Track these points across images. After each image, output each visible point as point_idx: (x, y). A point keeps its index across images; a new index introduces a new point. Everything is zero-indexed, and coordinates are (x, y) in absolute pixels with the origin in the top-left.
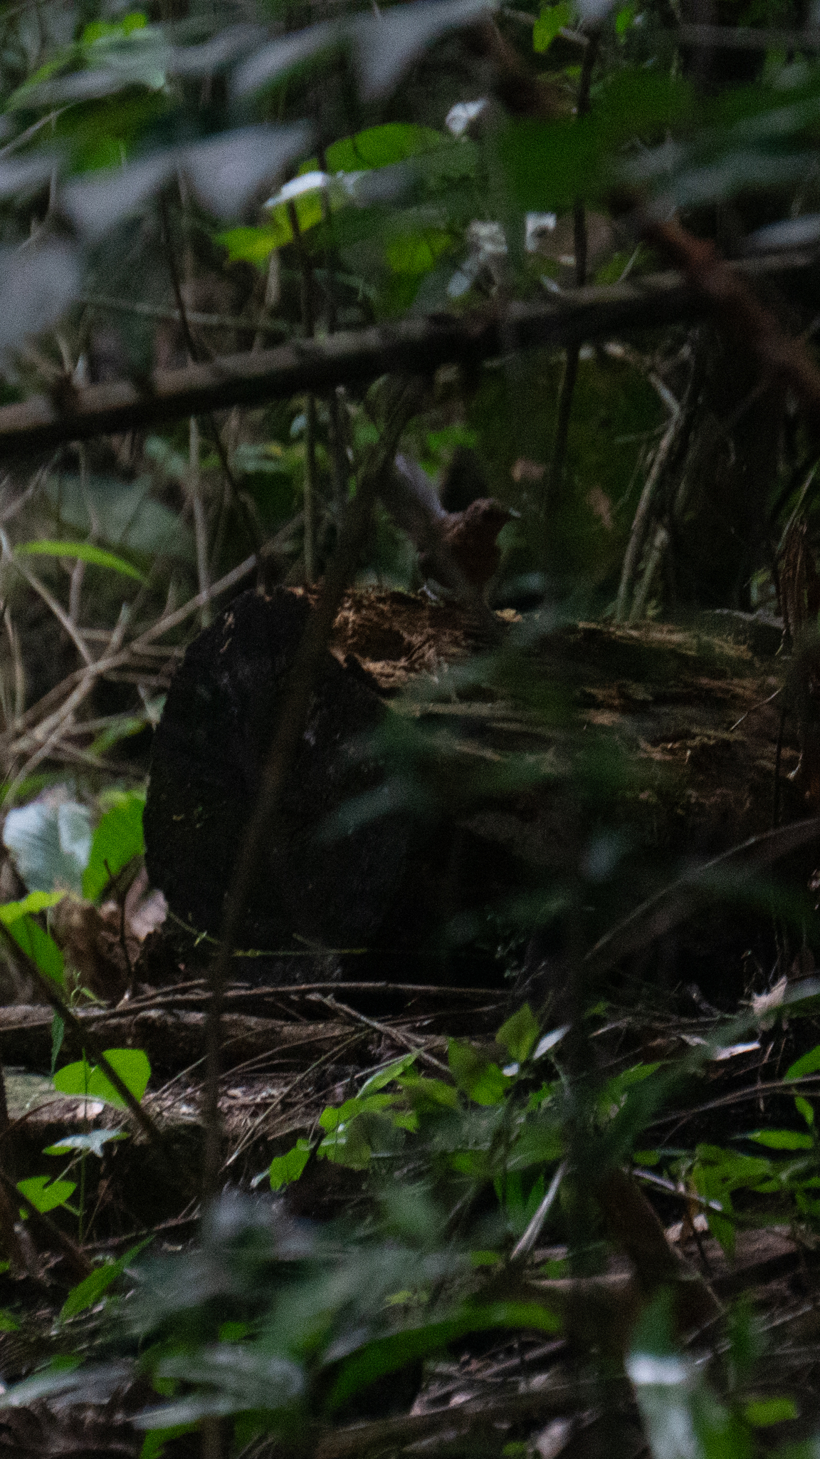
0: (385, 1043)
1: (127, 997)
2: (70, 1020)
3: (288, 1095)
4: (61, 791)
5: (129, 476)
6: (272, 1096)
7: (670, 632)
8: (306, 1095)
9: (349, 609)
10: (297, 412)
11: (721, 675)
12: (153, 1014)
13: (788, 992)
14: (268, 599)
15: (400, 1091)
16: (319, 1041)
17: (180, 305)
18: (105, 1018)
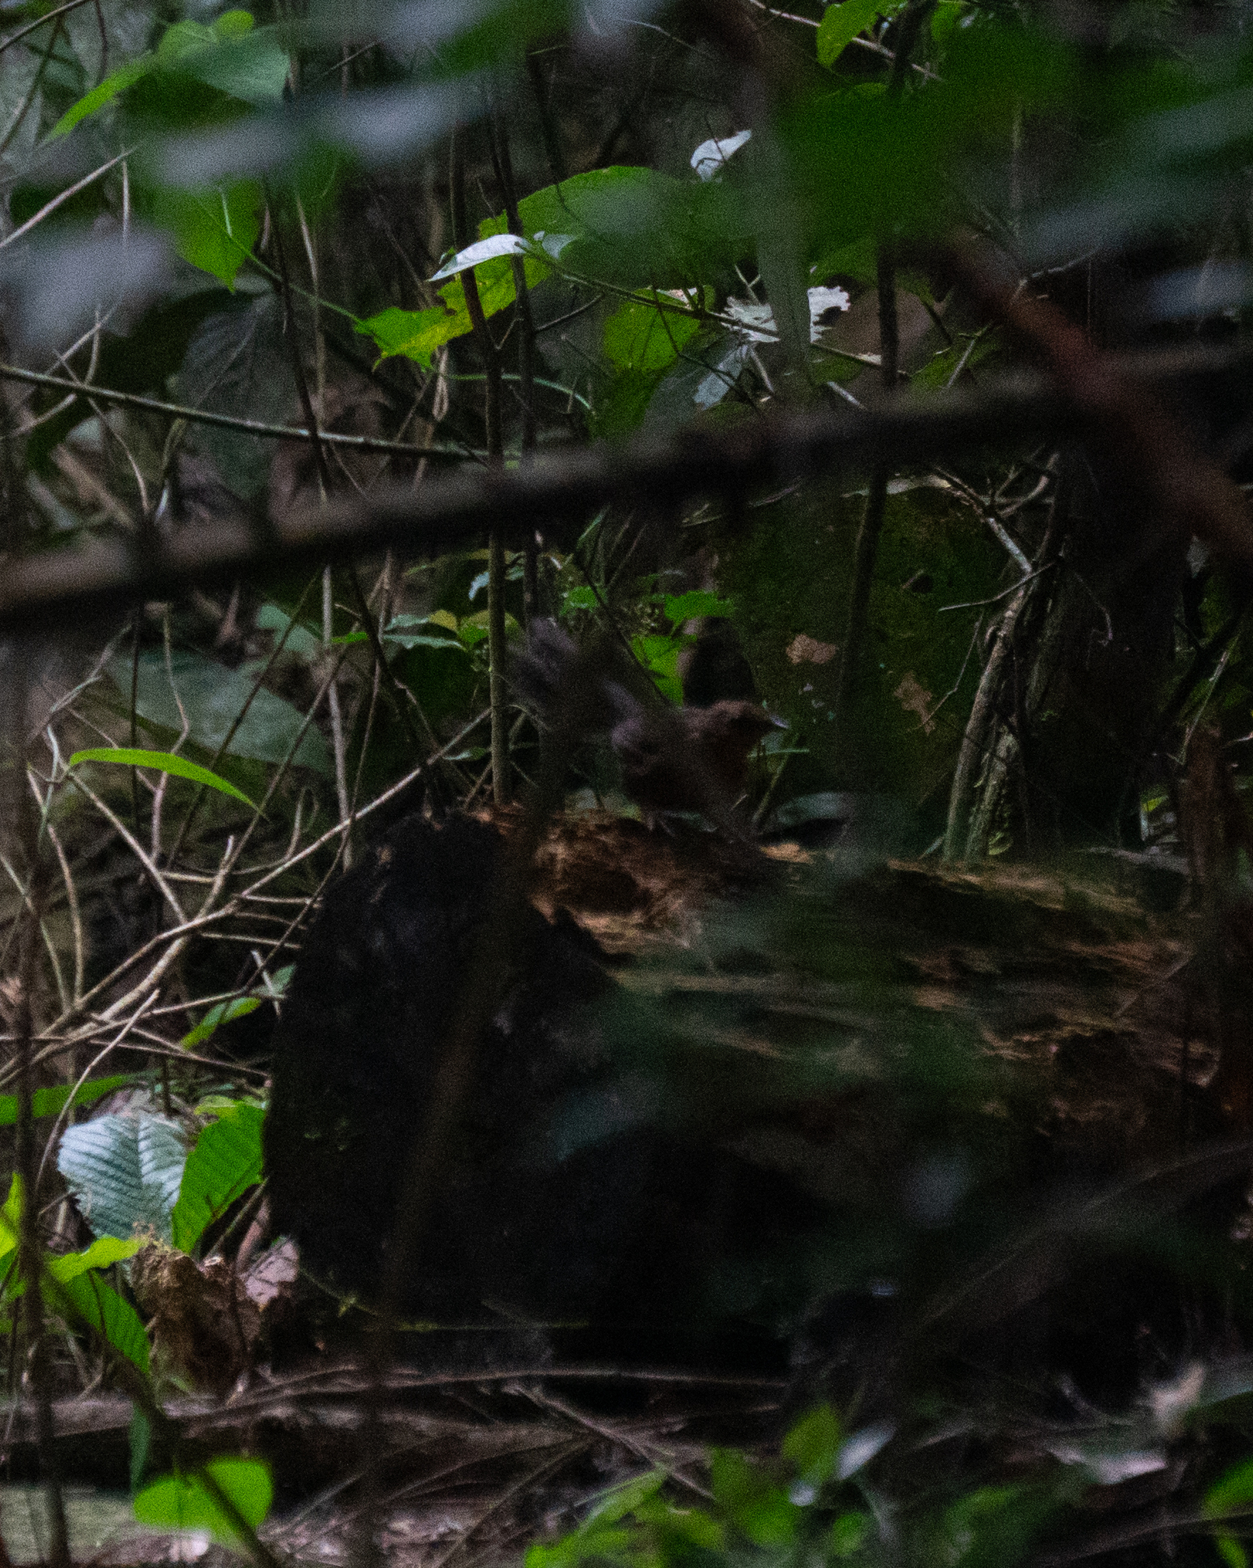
0: (617, 1456)
1: (240, 1388)
2: (160, 1421)
3: (478, 1530)
4: (141, 1098)
5: (233, 656)
6: (453, 1532)
7: (1024, 876)
8: (505, 1530)
9: (556, 841)
10: (478, 567)
11: (1099, 937)
12: (280, 1412)
13: (1206, 1390)
14: (438, 827)
15: (640, 1525)
16: (521, 1453)
17: (310, 421)
18: (208, 1418)
